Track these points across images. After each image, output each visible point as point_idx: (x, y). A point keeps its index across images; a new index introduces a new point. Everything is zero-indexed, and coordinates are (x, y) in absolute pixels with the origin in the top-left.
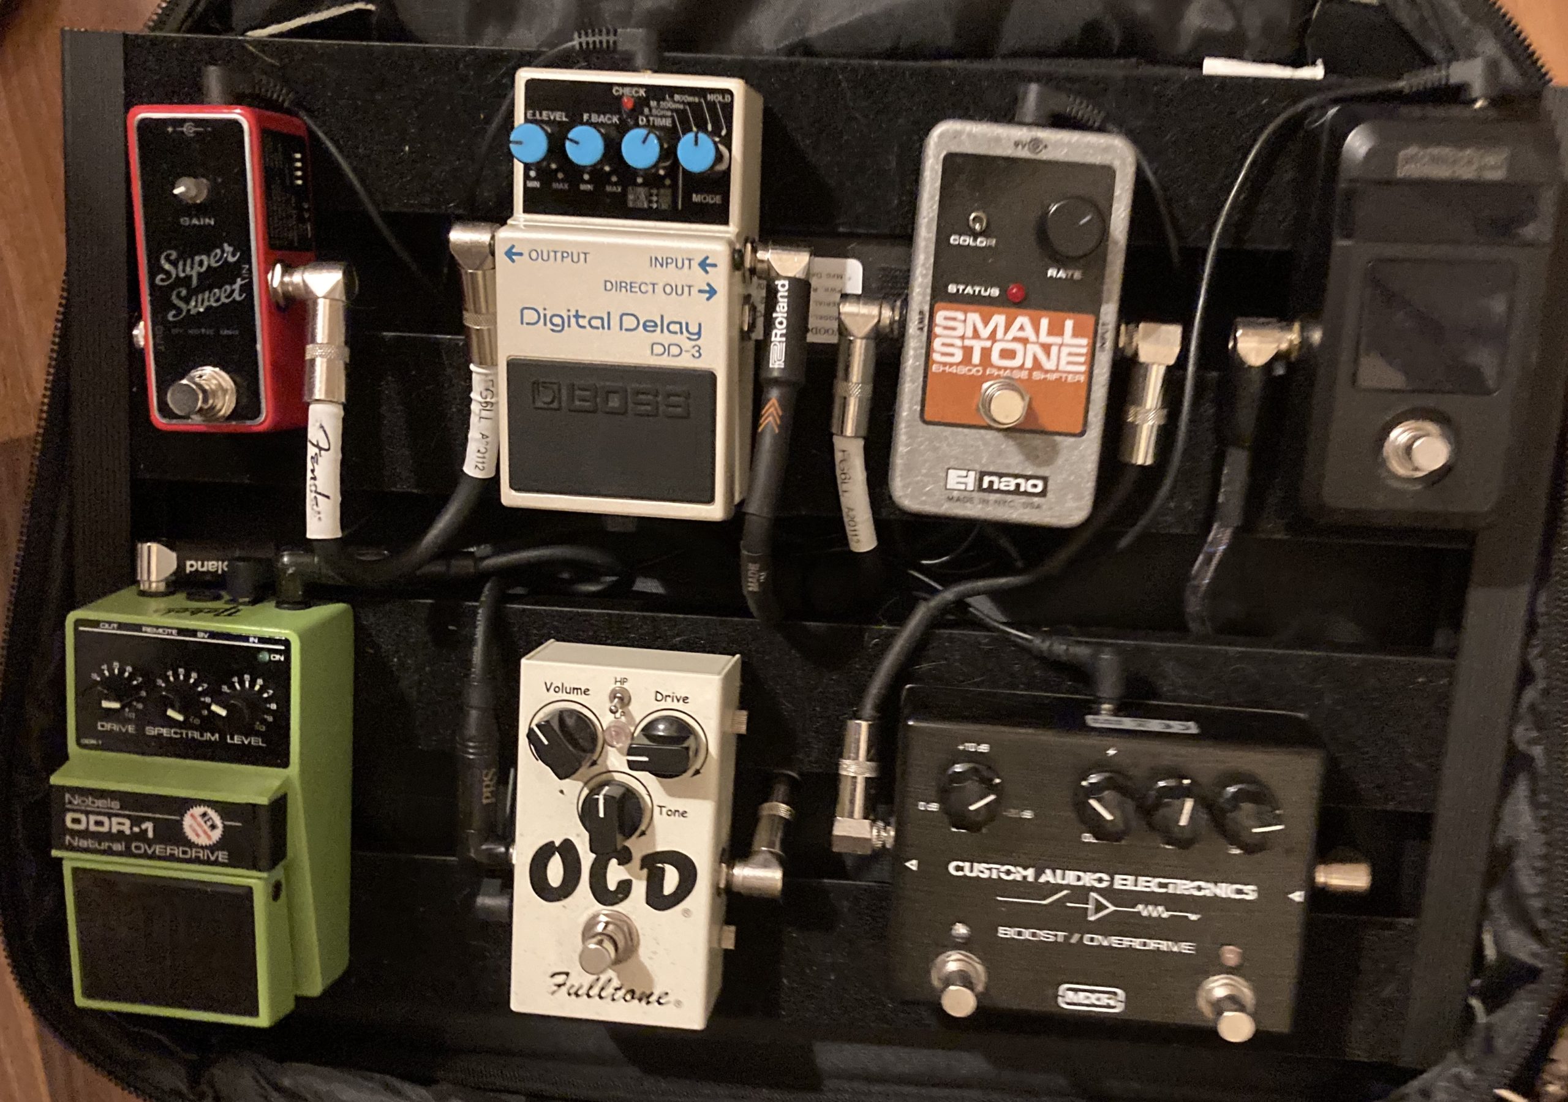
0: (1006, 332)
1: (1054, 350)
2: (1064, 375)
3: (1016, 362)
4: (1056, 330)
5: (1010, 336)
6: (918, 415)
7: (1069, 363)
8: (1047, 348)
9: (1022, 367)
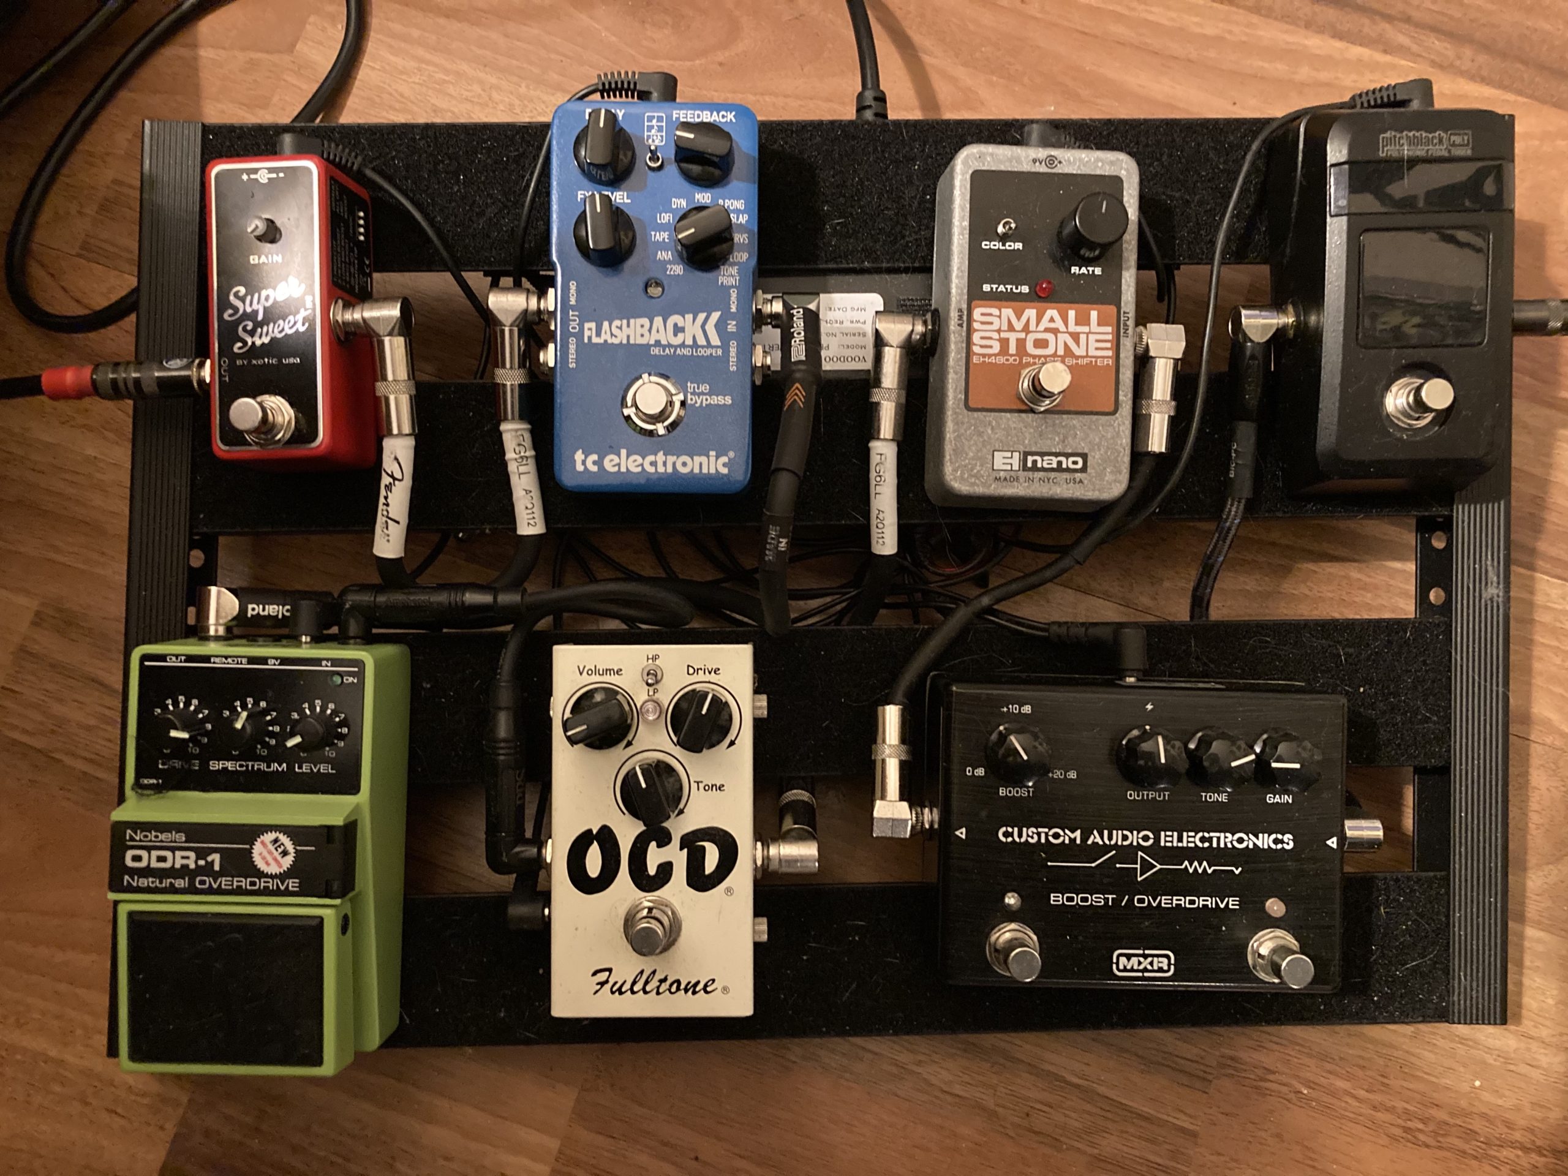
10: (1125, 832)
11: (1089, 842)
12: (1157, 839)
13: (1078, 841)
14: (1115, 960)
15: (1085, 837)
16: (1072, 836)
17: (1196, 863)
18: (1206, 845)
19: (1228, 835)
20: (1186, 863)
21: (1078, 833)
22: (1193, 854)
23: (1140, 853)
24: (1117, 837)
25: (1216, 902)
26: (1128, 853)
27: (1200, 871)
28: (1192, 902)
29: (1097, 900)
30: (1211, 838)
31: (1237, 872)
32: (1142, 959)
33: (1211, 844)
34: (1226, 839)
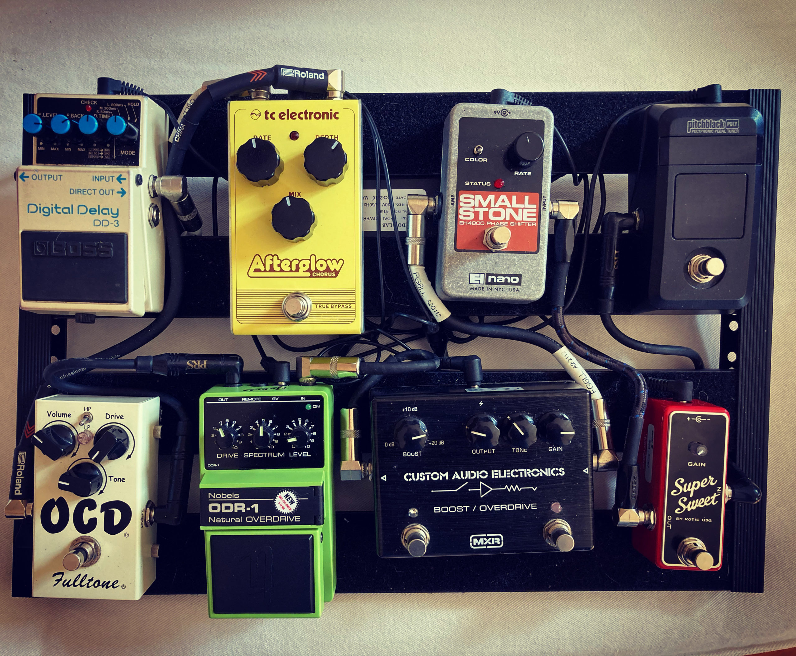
1: (520, 211)
2: (526, 223)
3: (502, 218)
4: (520, 201)
5: (497, 205)
6: (453, 248)
7: (528, 217)
8: (516, 210)
9: (504, 220)
10: (472, 472)
11: (453, 478)
12: (490, 474)
13: (447, 478)
14: (471, 541)
15: (450, 476)
16: (444, 475)
17: (512, 486)
18: (517, 476)
19: (528, 470)
20: (507, 486)
21: (447, 474)
22: (510, 481)
23: (481, 483)
24: (468, 474)
25: (524, 506)
26: (474, 483)
27: (514, 490)
28: (511, 507)
29: (459, 509)
30: (519, 472)
31: (535, 490)
32: (485, 539)
33: (519, 475)
34: (528, 472)
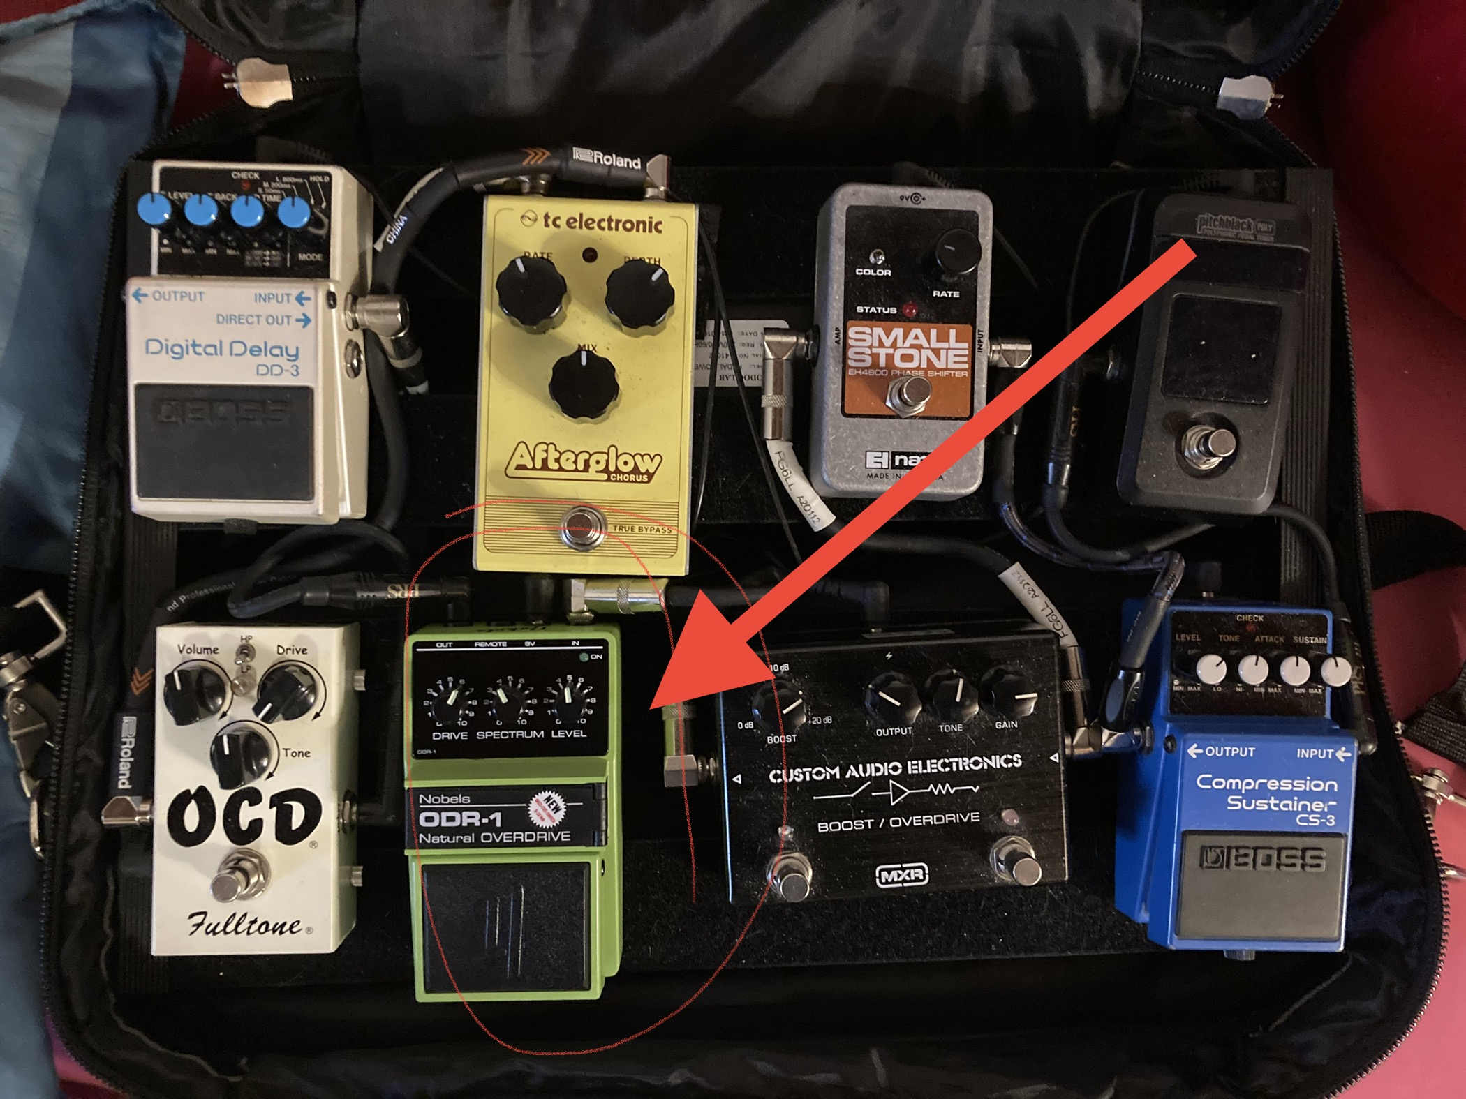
0: (904, 342)
1: (943, 353)
2: (952, 372)
3: (914, 364)
4: (943, 338)
5: (907, 344)
6: (839, 411)
7: (955, 362)
8: (937, 352)
9: (918, 368)
10: (878, 765)
11: (848, 776)
12: (905, 768)
13: (838, 777)
14: (877, 875)
15: (844, 771)
16: (833, 772)
18: (948, 769)
19: (965, 759)
20: (932, 786)
21: (837, 770)
22: (937, 778)
23: (891, 781)
24: (871, 768)
25: (960, 817)
26: (881, 783)
27: (944, 792)
28: (939, 819)
29: (858, 825)
30: (951, 763)
31: (975, 791)
32: (900, 872)
33: (951, 767)
34: (965, 763)
